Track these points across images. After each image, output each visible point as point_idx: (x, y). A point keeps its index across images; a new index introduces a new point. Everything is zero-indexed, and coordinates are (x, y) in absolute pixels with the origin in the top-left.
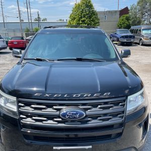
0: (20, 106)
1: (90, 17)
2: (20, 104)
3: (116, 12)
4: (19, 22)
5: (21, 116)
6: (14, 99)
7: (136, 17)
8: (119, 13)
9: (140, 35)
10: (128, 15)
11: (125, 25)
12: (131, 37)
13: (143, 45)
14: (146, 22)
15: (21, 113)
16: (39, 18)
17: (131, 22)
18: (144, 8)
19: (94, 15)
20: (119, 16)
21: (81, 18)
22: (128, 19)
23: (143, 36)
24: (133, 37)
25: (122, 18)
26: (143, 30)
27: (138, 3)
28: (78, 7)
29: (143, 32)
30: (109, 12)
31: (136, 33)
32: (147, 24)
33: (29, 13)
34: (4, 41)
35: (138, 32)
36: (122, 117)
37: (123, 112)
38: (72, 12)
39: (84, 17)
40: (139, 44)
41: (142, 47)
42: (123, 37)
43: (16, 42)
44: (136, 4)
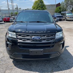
0: (17, 36)
1: (42, 7)
2: (17, 35)
3: (54, 5)
4: (8, 9)
5: (18, 39)
6: (15, 33)
7: (64, 8)
8: (56, 6)
9: (65, 16)
10: (60, 7)
11: (59, 11)
12: (61, 17)
13: (66, 20)
14: (68, 10)
15: (18, 38)
16: (17, 7)
17: (61, 10)
18: (68, 3)
19: (44, 6)
20: (56, 7)
21: (38, 8)
22: (60, 8)
23: (67, 16)
24: (62, 17)
25: (57, 8)
26: (67, 13)
27: (65, 1)
28: (36, 2)
29: (67, 15)
30: (51, 5)
31: (64, 15)
32: (69, 11)
33: (13, 5)
34: (1, 18)
35: (65, 14)
36: (54, 40)
37: (54, 38)
38: (33, 5)
39: (39, 7)
40: (65, 20)
41: (66, 21)
42: (57, 17)
43: (7, 18)
44: (64, 1)
